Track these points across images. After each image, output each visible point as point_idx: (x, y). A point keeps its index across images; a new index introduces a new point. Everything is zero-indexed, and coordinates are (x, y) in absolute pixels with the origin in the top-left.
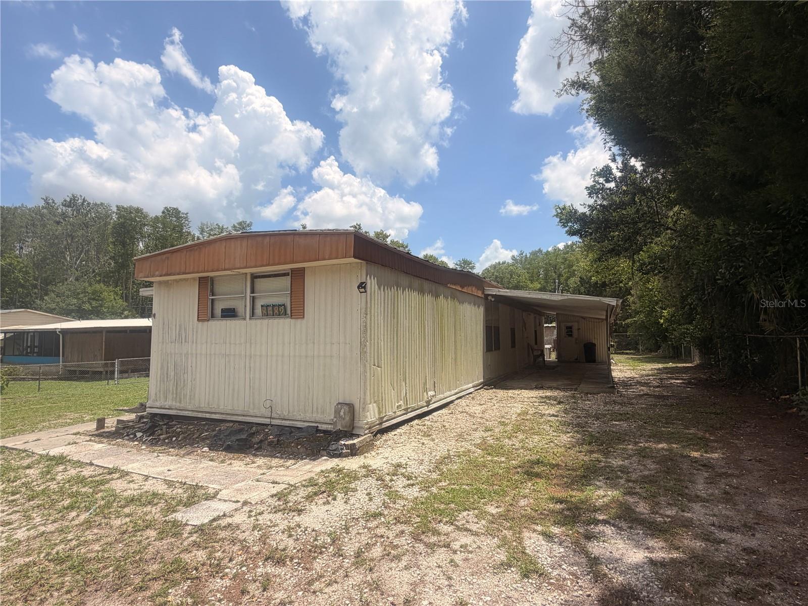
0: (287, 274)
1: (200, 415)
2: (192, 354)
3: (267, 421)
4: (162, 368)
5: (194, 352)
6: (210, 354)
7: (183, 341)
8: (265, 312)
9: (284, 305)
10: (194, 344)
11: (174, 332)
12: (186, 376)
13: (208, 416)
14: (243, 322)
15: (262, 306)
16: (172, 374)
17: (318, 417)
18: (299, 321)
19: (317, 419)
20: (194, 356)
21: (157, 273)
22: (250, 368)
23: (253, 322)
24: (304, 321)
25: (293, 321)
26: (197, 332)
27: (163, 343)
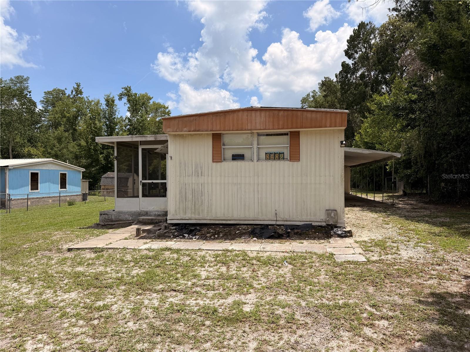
0: (287, 134)
1: (217, 222)
2: (208, 183)
3: (274, 223)
4: (180, 192)
5: (210, 182)
6: (224, 184)
7: (200, 175)
8: (267, 157)
9: (283, 153)
10: (210, 178)
11: (190, 169)
12: (203, 197)
13: (224, 222)
14: (251, 163)
15: (266, 153)
16: (191, 197)
17: (313, 218)
18: (295, 163)
19: (311, 220)
20: (210, 185)
21: (185, 129)
22: (258, 191)
23: (260, 163)
24: (299, 163)
25: (291, 163)
26: (212, 169)
27: (180, 176)
